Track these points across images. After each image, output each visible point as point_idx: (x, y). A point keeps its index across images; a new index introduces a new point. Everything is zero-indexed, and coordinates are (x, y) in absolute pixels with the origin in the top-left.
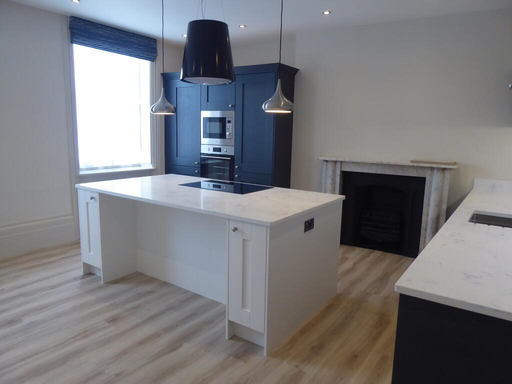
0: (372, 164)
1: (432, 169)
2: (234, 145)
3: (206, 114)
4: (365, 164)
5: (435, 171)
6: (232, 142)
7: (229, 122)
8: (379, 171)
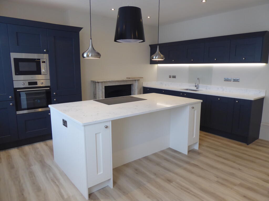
0: (116, 81)
1: (135, 80)
2: (49, 79)
3: (14, 55)
4: (118, 81)
5: (136, 81)
6: (48, 77)
7: (44, 62)
8: (119, 84)
